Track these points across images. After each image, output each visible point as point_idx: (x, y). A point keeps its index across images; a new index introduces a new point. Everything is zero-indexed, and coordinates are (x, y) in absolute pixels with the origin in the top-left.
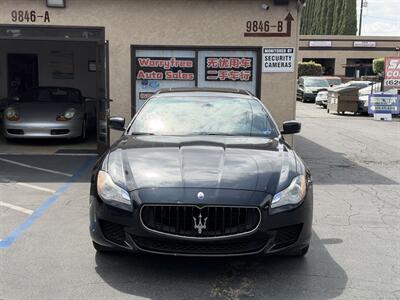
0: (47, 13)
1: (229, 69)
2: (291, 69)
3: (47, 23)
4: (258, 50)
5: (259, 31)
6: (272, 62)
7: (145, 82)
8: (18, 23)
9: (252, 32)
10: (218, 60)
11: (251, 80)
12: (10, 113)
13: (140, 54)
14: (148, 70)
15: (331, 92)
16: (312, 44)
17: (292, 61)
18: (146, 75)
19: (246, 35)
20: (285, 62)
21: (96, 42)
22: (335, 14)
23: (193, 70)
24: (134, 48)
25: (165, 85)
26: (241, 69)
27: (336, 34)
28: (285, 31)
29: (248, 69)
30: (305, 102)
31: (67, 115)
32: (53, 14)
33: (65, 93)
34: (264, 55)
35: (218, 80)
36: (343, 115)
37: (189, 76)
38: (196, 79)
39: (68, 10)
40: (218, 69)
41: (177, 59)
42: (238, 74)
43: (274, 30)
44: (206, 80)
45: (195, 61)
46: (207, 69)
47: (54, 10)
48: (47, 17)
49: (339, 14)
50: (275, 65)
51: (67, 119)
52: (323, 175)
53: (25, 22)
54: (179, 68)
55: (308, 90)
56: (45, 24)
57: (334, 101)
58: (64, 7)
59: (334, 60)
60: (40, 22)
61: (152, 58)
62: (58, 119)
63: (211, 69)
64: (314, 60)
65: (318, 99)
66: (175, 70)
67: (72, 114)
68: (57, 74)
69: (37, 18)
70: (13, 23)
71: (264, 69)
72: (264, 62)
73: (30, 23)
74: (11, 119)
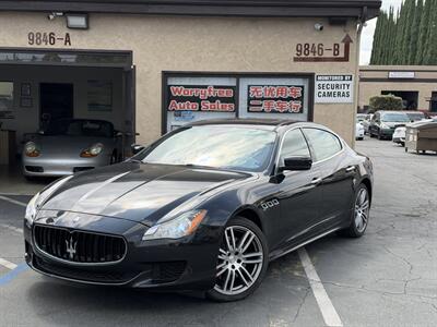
0: (67, 34)
1: (276, 99)
2: (349, 100)
3: (68, 47)
4: (310, 77)
5: (311, 55)
6: (326, 91)
7: (178, 114)
8: (35, 46)
9: (303, 56)
10: (263, 89)
11: (301, 111)
12: (30, 148)
13: (172, 81)
14: (181, 99)
15: (409, 128)
16: (392, 75)
17: (351, 90)
18: (179, 106)
19: (296, 60)
20: (341, 91)
21: (122, 68)
22: (420, 42)
23: (234, 100)
24: (166, 75)
25: (200, 117)
26: (290, 99)
27: (420, 64)
28: (342, 55)
29: (298, 99)
30: (382, 139)
31: (94, 151)
32: (74, 36)
33: (98, 126)
34: (317, 83)
35: (263, 111)
36: (424, 154)
37: (228, 106)
38: (236, 111)
39: (91, 32)
40: (263, 99)
41: (215, 87)
42: (287, 105)
43: (329, 54)
44: (249, 111)
45: (236, 89)
46: (249, 99)
47: (76, 32)
48: (68, 41)
49: (424, 42)
50: (329, 95)
51: (92, 156)
52: (384, 226)
53: (43, 46)
54: (217, 98)
55: (384, 126)
56: (65, 47)
57: (413, 138)
58: (87, 28)
59: (417, 93)
60: (59, 45)
61: (185, 86)
62: (83, 155)
63: (255, 99)
64: (393, 92)
65: (395, 136)
66: (212, 100)
67: (100, 149)
68: (93, 106)
69: (57, 41)
70: (29, 46)
71: (317, 99)
72: (316, 91)
73: (49, 46)
74: (30, 155)
